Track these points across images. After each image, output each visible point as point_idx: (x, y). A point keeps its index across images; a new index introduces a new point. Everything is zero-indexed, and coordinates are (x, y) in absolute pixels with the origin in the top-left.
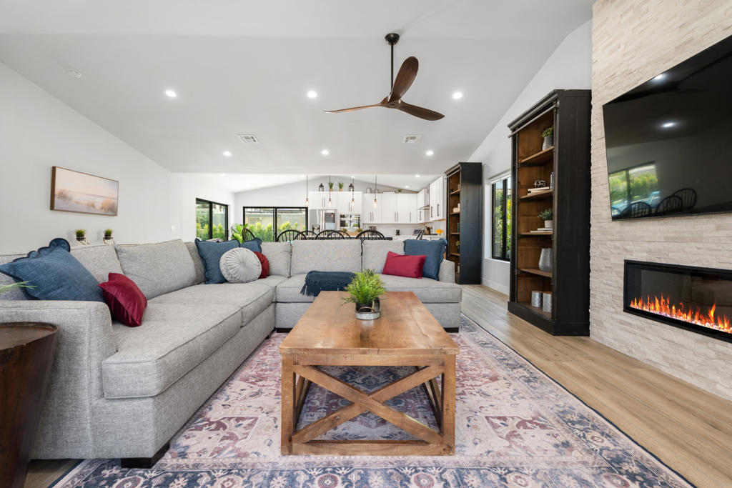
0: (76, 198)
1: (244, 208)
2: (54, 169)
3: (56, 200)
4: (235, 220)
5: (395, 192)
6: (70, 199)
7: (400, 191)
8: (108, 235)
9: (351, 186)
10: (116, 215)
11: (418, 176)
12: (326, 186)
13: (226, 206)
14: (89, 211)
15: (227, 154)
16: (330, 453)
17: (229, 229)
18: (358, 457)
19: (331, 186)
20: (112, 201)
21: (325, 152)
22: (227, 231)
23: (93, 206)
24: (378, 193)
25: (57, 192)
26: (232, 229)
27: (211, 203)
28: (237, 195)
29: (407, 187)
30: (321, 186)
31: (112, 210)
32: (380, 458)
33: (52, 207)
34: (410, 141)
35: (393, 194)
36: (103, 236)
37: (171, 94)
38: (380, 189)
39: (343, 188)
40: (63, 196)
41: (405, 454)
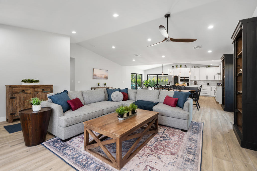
0: (98, 75)
1: (148, 75)
2: (93, 69)
3: (94, 76)
4: (144, 79)
5: (206, 67)
6: (97, 76)
7: (209, 66)
8: (105, 84)
9: (185, 66)
10: (107, 79)
11: (213, 61)
12: (175, 66)
13: (142, 75)
14: (101, 78)
15: (134, 60)
16: (92, 154)
17: (143, 82)
18: (97, 158)
19: (177, 66)
20: (107, 76)
21: (163, 57)
22: (142, 82)
23: (102, 77)
24: (198, 68)
25: (94, 74)
26: (144, 82)
27: (136, 74)
28: (145, 71)
29: (211, 65)
30: (173, 66)
31: (106, 78)
32: (101, 161)
33: (93, 78)
34: (196, 48)
35: (205, 68)
36: (104, 85)
37: (113, 47)
38: (199, 66)
39: (182, 67)
40: (95, 75)
41: (107, 163)
